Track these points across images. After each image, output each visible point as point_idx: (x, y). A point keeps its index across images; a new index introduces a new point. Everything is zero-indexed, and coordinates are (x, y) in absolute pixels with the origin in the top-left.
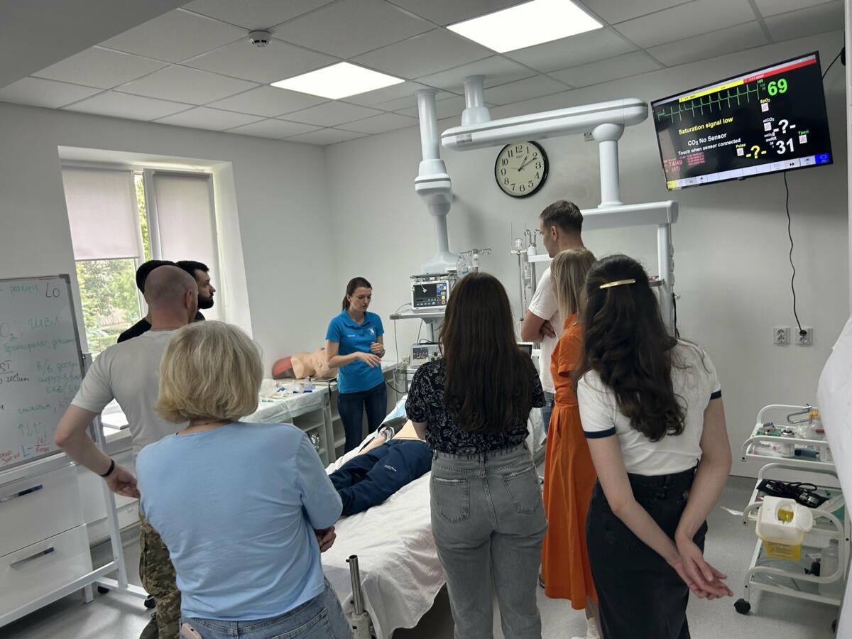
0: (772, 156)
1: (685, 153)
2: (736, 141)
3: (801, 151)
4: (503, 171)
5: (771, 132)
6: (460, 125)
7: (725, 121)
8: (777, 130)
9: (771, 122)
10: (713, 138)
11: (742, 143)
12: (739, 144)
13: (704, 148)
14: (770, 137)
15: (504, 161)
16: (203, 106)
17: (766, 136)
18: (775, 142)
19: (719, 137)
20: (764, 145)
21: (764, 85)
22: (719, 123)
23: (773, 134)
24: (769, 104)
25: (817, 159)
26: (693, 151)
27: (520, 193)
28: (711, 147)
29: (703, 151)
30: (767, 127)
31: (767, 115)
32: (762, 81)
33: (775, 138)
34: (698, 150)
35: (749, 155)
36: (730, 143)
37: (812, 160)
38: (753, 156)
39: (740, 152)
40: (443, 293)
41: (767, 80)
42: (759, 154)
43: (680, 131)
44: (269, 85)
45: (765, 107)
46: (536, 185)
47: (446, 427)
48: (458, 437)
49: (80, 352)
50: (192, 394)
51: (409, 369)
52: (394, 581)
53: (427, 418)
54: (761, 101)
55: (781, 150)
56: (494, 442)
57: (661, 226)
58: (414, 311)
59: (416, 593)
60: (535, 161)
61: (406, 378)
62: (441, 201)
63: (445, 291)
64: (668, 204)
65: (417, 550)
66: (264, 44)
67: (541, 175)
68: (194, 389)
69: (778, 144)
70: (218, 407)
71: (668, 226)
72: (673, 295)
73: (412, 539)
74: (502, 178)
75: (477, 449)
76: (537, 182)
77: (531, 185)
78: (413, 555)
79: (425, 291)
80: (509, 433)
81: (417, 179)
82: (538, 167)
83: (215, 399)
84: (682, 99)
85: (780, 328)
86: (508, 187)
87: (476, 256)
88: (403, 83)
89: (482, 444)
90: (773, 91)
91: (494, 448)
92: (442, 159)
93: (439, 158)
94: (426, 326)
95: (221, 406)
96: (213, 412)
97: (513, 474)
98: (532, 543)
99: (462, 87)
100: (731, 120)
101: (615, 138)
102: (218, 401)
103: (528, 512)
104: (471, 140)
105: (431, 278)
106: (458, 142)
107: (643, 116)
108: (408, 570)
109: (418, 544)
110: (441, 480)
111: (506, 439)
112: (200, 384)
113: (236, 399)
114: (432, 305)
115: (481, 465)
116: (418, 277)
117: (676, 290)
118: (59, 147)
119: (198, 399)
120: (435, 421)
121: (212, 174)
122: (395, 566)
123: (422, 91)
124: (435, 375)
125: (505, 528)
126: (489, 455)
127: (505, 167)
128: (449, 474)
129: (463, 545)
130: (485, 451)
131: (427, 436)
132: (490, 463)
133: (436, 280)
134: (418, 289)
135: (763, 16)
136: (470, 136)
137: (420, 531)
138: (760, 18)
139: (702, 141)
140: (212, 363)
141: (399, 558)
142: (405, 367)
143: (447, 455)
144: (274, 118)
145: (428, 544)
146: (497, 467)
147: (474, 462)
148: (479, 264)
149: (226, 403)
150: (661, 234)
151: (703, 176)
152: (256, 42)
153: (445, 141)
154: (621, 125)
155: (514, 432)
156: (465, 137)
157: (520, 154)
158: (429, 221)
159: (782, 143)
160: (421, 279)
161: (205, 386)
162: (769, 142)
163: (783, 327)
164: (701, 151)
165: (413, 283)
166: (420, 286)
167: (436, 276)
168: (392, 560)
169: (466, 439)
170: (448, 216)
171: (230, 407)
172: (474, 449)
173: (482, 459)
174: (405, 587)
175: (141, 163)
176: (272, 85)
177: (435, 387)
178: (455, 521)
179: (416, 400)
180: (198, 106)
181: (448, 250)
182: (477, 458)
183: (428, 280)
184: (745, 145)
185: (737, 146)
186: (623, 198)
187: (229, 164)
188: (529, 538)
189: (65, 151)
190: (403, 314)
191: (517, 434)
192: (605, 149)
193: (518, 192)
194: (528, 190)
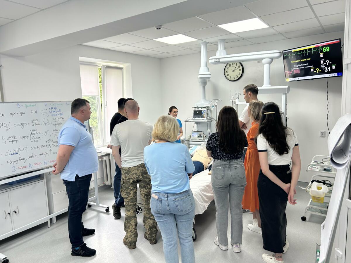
0: (323, 72)
1: (293, 69)
2: (311, 66)
3: (333, 71)
4: (227, 71)
5: (323, 64)
6: (216, 56)
7: (308, 59)
8: (325, 64)
9: (323, 61)
10: (303, 65)
11: (313, 67)
12: (312, 67)
13: (300, 68)
14: (322, 66)
15: (227, 68)
16: (128, 45)
17: (321, 65)
19: (305, 65)
20: (321, 69)
21: (322, 48)
22: (305, 60)
23: (324, 65)
24: (323, 55)
25: (338, 74)
26: (296, 69)
28: (302, 68)
29: (299, 69)
30: (322, 62)
31: (322, 58)
32: (321, 47)
33: (324, 66)
34: (298, 68)
35: (315, 71)
36: (309, 67)
37: (336, 75)
38: (317, 72)
39: (312, 70)
40: (204, 114)
41: (323, 47)
42: (319, 71)
43: (292, 61)
44: (152, 40)
45: (321, 56)
46: (239, 77)
47: (219, 152)
48: (223, 155)
50: (163, 133)
51: (190, 140)
52: (197, 199)
53: (213, 150)
54: (320, 54)
55: (326, 70)
56: (233, 157)
57: (284, 94)
58: (193, 119)
59: (203, 204)
60: (239, 69)
61: (189, 143)
62: (204, 82)
63: (205, 113)
64: (287, 87)
66: (159, 29)
67: (241, 74)
68: (163, 132)
69: (325, 68)
70: (168, 138)
71: (286, 94)
72: (286, 118)
73: (201, 188)
74: (226, 74)
75: (228, 159)
76: (239, 76)
77: (237, 77)
78: (202, 193)
79: (198, 112)
80: (238, 154)
81: (199, 74)
82: (240, 71)
83: (168, 135)
84: (293, 51)
85: (322, 131)
86: (229, 77)
87: (217, 101)
88: (197, 41)
89: (229, 157)
90: (325, 50)
91: (233, 159)
92: (208, 66)
93: (207, 66)
94: (196, 126)
95: (169, 138)
96: (167, 139)
97: (238, 167)
98: (242, 188)
99: (217, 42)
100: (310, 59)
101: (270, 63)
102: (169, 136)
103: (241, 178)
104: (219, 61)
105: (200, 108)
106: (215, 62)
107: (280, 56)
108: (200, 197)
109: (203, 190)
110: (216, 167)
111: (237, 156)
112: (165, 131)
113: (173, 136)
114: (200, 118)
115: (228, 163)
116: (195, 108)
117: (287, 116)
118: (80, 57)
119: (164, 134)
120: (216, 150)
121: (123, 68)
122: (197, 195)
123: (202, 43)
124: (216, 137)
125: (235, 183)
126: (231, 161)
128: (218, 166)
129: (221, 187)
130: (230, 160)
132: (231, 163)
133: (202, 109)
134: (195, 112)
135: (323, 25)
137: (203, 186)
138: (322, 27)
139: (299, 65)
140: (169, 126)
141: (198, 193)
143: (218, 160)
144: (148, 49)
146: (233, 164)
147: (226, 163)
148: (217, 104)
149: (170, 137)
150: (284, 97)
151: (299, 78)
152: (157, 28)
153: (210, 61)
154: (272, 59)
155: (239, 154)
156: (217, 60)
157: (233, 66)
158: (199, 88)
159: (327, 68)
160: (197, 108)
161: (166, 132)
162: (322, 68)
163: (323, 131)
164: (298, 69)
165: (193, 109)
166: (196, 111)
167: (202, 108)
168: (196, 193)
169: (225, 155)
170: (206, 87)
171: (171, 138)
172: (227, 159)
173: (229, 162)
175: (101, 63)
176: (154, 40)
177: (216, 140)
178: (220, 179)
179: (210, 144)
180: (126, 45)
181: (205, 98)
182: (227, 161)
183: (199, 109)
184: (314, 68)
185: (311, 68)
186: (271, 84)
187: (130, 64)
188: (241, 186)
189: (81, 58)
190: (189, 120)
191: (240, 154)
192: (266, 67)
193: (232, 79)
194: (236, 79)
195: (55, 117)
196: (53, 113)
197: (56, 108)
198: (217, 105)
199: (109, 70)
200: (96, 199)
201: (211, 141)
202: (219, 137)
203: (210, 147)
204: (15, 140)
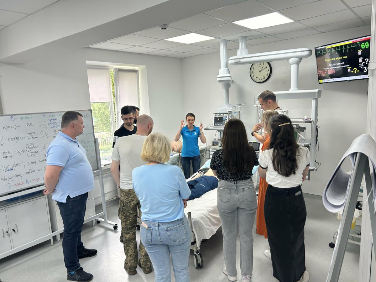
0: (361, 72)
1: (327, 69)
4: (253, 72)
5: (362, 63)
6: (236, 55)
7: (344, 57)
8: (364, 62)
9: (362, 59)
10: (339, 64)
11: (350, 66)
12: (349, 67)
13: (335, 68)
14: (361, 65)
15: (254, 68)
16: (138, 46)
17: (359, 64)
18: (363, 67)
19: (341, 64)
20: (359, 68)
21: (360, 44)
22: (341, 58)
23: (363, 64)
26: (330, 68)
27: (260, 81)
28: (338, 67)
29: (334, 68)
30: (360, 61)
31: (360, 56)
32: (359, 42)
33: (363, 66)
34: (332, 68)
35: (352, 72)
36: (345, 66)
38: (354, 72)
39: (349, 70)
41: (361, 42)
42: (357, 71)
43: (326, 60)
44: (164, 40)
45: (360, 53)
47: (223, 172)
48: (228, 175)
49: (94, 137)
50: (153, 155)
51: (211, 149)
52: (203, 223)
53: (217, 169)
54: (358, 51)
55: (365, 70)
56: (240, 178)
57: (313, 99)
58: (214, 127)
59: (210, 227)
60: (267, 68)
61: (209, 153)
62: (227, 85)
63: (227, 120)
64: (316, 91)
65: (211, 213)
66: (165, 29)
67: (268, 75)
70: (159, 159)
71: (316, 99)
72: (317, 126)
73: (210, 210)
74: (252, 75)
75: (234, 179)
76: (267, 77)
77: (264, 78)
78: (209, 215)
79: (219, 119)
81: (218, 76)
82: (268, 71)
84: (327, 47)
86: (255, 79)
87: (240, 106)
88: (214, 39)
89: (235, 178)
90: (363, 47)
91: (240, 179)
92: (228, 68)
93: (227, 67)
94: (218, 133)
96: (158, 161)
97: (246, 188)
98: (252, 212)
99: (238, 40)
100: (346, 57)
101: (298, 63)
103: (250, 202)
104: (240, 62)
105: (221, 114)
106: (235, 62)
107: (310, 54)
108: (207, 220)
109: (212, 212)
110: (221, 189)
111: (245, 177)
113: (164, 157)
114: (221, 125)
115: (235, 185)
116: (216, 114)
117: (318, 124)
120: (220, 170)
121: (138, 70)
122: (203, 218)
123: (222, 41)
124: (220, 155)
125: (242, 206)
126: (238, 182)
127: (254, 70)
128: (223, 187)
129: (227, 211)
130: (237, 180)
131: (217, 175)
132: (238, 184)
133: (223, 115)
134: (216, 118)
136: (240, 60)
137: (213, 207)
138: (360, 18)
139: (334, 64)
140: (159, 146)
141: (205, 215)
142: (209, 149)
143: (224, 181)
144: (164, 50)
145: (215, 212)
146: (240, 186)
147: (232, 184)
148: (241, 109)
149: (161, 158)
150: (313, 102)
151: (334, 79)
152: (162, 29)
153: (230, 62)
154: (300, 58)
155: (247, 174)
156: (238, 61)
157: (260, 65)
158: (222, 91)
159: (366, 68)
160: (217, 115)
161: (156, 153)
162: (361, 67)
164: (333, 69)
165: (214, 116)
166: (216, 117)
167: (223, 114)
168: (202, 215)
169: (230, 176)
170: (230, 89)
171: (162, 160)
172: (233, 179)
173: (235, 183)
174: (206, 225)
175: (113, 66)
176: (165, 40)
177: (220, 158)
178: (225, 203)
179: (213, 163)
180: (136, 46)
181: (229, 103)
182: (234, 182)
183: (220, 115)
184: (351, 67)
185: (348, 68)
186: (299, 86)
187: (145, 66)
188: (251, 210)
189: (88, 62)
190: (209, 128)
191: (249, 175)
192: (293, 68)
193: (258, 81)
194: (263, 80)
195: (55, 129)
196: (52, 125)
197: (55, 119)
198: (240, 111)
199: (123, 74)
200: (104, 215)
201: (215, 159)
202: (223, 155)
203: (214, 166)
204: (10, 155)
